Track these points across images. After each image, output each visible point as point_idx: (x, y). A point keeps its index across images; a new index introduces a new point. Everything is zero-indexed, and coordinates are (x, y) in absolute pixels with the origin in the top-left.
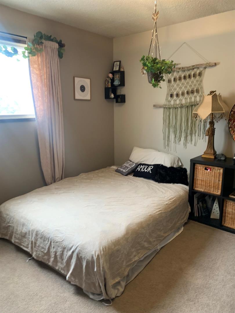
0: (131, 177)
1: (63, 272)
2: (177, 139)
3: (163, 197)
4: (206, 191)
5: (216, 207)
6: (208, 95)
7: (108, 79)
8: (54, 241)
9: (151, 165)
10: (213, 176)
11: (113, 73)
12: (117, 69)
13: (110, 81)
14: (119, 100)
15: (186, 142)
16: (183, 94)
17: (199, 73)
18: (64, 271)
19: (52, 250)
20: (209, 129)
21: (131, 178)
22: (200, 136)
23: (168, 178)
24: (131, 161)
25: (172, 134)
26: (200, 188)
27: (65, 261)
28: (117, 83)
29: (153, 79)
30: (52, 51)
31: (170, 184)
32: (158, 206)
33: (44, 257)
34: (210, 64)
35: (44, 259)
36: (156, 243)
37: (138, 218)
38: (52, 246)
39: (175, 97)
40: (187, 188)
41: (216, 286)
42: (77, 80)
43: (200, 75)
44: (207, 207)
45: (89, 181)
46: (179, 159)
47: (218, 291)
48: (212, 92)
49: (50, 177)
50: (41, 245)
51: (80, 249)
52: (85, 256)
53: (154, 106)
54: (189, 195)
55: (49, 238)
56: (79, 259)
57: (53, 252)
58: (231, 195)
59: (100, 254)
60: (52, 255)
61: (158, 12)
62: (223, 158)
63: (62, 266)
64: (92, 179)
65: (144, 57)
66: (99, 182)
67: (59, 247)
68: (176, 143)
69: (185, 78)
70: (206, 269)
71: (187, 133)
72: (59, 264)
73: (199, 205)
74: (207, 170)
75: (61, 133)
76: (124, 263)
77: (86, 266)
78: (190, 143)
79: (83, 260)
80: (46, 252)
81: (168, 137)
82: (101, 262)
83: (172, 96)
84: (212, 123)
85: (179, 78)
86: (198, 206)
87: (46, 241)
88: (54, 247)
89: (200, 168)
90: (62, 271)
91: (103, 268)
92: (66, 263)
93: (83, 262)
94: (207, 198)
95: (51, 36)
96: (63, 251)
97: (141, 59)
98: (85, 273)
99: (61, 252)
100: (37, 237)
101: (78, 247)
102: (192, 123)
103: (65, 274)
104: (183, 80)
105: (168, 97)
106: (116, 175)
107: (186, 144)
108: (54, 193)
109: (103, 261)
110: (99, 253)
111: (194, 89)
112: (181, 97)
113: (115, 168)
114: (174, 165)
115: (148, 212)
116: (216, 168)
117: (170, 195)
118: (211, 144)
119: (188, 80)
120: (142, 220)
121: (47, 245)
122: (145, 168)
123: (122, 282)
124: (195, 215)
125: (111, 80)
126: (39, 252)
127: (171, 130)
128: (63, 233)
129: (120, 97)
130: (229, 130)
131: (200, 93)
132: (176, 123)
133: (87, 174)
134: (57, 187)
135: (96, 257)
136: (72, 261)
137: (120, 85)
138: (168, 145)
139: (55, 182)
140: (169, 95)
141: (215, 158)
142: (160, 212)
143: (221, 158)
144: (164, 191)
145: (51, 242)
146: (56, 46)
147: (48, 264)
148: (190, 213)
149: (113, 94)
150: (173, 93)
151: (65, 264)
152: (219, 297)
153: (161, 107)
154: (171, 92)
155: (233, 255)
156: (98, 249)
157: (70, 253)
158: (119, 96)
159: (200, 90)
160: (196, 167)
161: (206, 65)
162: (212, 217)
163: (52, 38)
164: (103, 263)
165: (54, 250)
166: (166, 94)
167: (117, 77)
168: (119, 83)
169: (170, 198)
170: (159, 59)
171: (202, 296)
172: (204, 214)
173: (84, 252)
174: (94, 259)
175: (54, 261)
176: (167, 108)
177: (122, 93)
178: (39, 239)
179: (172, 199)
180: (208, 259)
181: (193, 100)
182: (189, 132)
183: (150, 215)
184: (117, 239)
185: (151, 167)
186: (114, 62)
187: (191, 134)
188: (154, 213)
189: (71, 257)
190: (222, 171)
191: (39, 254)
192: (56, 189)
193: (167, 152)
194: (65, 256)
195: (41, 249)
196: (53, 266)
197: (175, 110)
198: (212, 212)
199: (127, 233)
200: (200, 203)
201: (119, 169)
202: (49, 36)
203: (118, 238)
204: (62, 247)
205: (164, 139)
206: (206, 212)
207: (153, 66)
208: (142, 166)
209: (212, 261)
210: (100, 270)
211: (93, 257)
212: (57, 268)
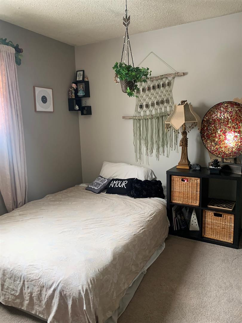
0: (104, 194)
1: (42, 316)
2: (149, 151)
3: (143, 214)
4: (184, 203)
5: (194, 219)
6: (179, 105)
7: (71, 89)
8: (28, 279)
9: (125, 180)
10: (191, 188)
11: (77, 83)
12: (81, 79)
13: (74, 92)
14: (85, 112)
15: (158, 153)
16: (153, 105)
17: (168, 83)
18: (43, 314)
19: (26, 291)
20: (183, 139)
21: (104, 196)
22: (172, 147)
23: (145, 193)
24: (102, 177)
25: (144, 146)
26: (177, 200)
27: (44, 302)
28: (81, 93)
29: (128, 87)
30: (8, 56)
31: (146, 199)
32: (140, 224)
33: (15, 301)
34: (178, 74)
35: (16, 304)
36: (142, 265)
37: (123, 240)
38: (26, 286)
39: (145, 108)
40: (164, 201)
41: (212, 303)
42: (38, 90)
43: (169, 86)
44: (184, 219)
45: (58, 203)
46: (152, 172)
47: (215, 309)
48: (183, 102)
49: (11, 201)
50: (11, 287)
51: (63, 286)
52: (71, 293)
53: (124, 117)
54: (167, 209)
55: (21, 276)
56: (63, 298)
57: (27, 294)
58: (209, 205)
59: (88, 288)
60: (26, 297)
61: (129, 17)
62: (198, 168)
63: (40, 309)
64: (61, 201)
65: (117, 64)
66: (70, 203)
67: (34, 286)
68: (148, 155)
69: (154, 88)
70: (197, 286)
71: (158, 145)
72: (36, 307)
73: (178, 218)
74: (184, 181)
75: (22, 150)
76: (115, 295)
77: (72, 305)
78: (162, 154)
79: (68, 299)
80: (17, 294)
81: (140, 149)
82: (90, 298)
83: (141, 107)
84: (185, 133)
85: (148, 88)
86: (176, 219)
87: (17, 281)
88: (28, 287)
89: (177, 180)
90: (40, 315)
91: (94, 304)
92: (45, 304)
93: (68, 301)
94: (183, 210)
95: (6, 39)
96: (41, 291)
97: (114, 66)
98: (72, 313)
99: (39, 292)
100: (5, 278)
101: (60, 284)
102: (163, 134)
103: (45, 318)
104: (152, 91)
105: (137, 108)
106: (87, 194)
107: (158, 156)
108: (18, 221)
109: (92, 296)
110: (87, 286)
111: (163, 99)
112: (151, 108)
113: (85, 185)
114: (147, 179)
115: (131, 232)
116: (193, 178)
117: (150, 210)
118: (185, 154)
119: (157, 90)
120: (127, 241)
121: (19, 285)
122: (119, 184)
123: (113, 317)
124: (174, 230)
125: (74, 90)
126: (8, 295)
127: (143, 142)
128: (39, 269)
129: (86, 108)
130: (202, 139)
131: (170, 103)
132: (147, 134)
133: (53, 195)
134: (21, 213)
135: (84, 293)
136: (54, 301)
137: (84, 96)
138: (140, 158)
139: (17, 207)
140: (138, 106)
141: (190, 168)
142: (144, 230)
143: (195, 168)
144: (142, 207)
145: (24, 281)
146: (13, 50)
147: (21, 309)
148: (169, 227)
149: (78, 106)
150: (142, 104)
151: (44, 307)
152: (217, 316)
153: (130, 119)
154: (140, 102)
155: (219, 267)
156: (85, 283)
157: (50, 291)
158: (84, 108)
159: (170, 99)
160: (172, 178)
161: (175, 75)
162: (191, 229)
163: (7, 41)
164: (92, 298)
165: (29, 291)
166: (135, 105)
167: (81, 87)
168: (84, 94)
169: (150, 213)
170: (133, 67)
171: (200, 318)
172: (183, 228)
173: (69, 288)
174: (82, 296)
175: (29, 304)
176: (137, 120)
177: (88, 105)
178: (7, 279)
179: (153, 214)
180: (197, 275)
181: (163, 110)
182: (161, 144)
183: (134, 235)
184: (105, 268)
185: (125, 181)
186: (77, 71)
187: (163, 146)
188: (138, 232)
189: (52, 296)
190: (199, 181)
191: (9, 298)
192: (20, 215)
193: (140, 165)
194: (43, 296)
195: (11, 292)
196: (28, 311)
197: (145, 121)
198: (191, 224)
199: (114, 259)
200: (179, 216)
201: (90, 186)
202: (4, 39)
203: (106, 265)
204: (40, 286)
205: (136, 152)
206: (184, 225)
207: (128, 74)
208: (115, 181)
209: (201, 276)
210: (90, 308)
211: (80, 293)
212: (33, 312)
